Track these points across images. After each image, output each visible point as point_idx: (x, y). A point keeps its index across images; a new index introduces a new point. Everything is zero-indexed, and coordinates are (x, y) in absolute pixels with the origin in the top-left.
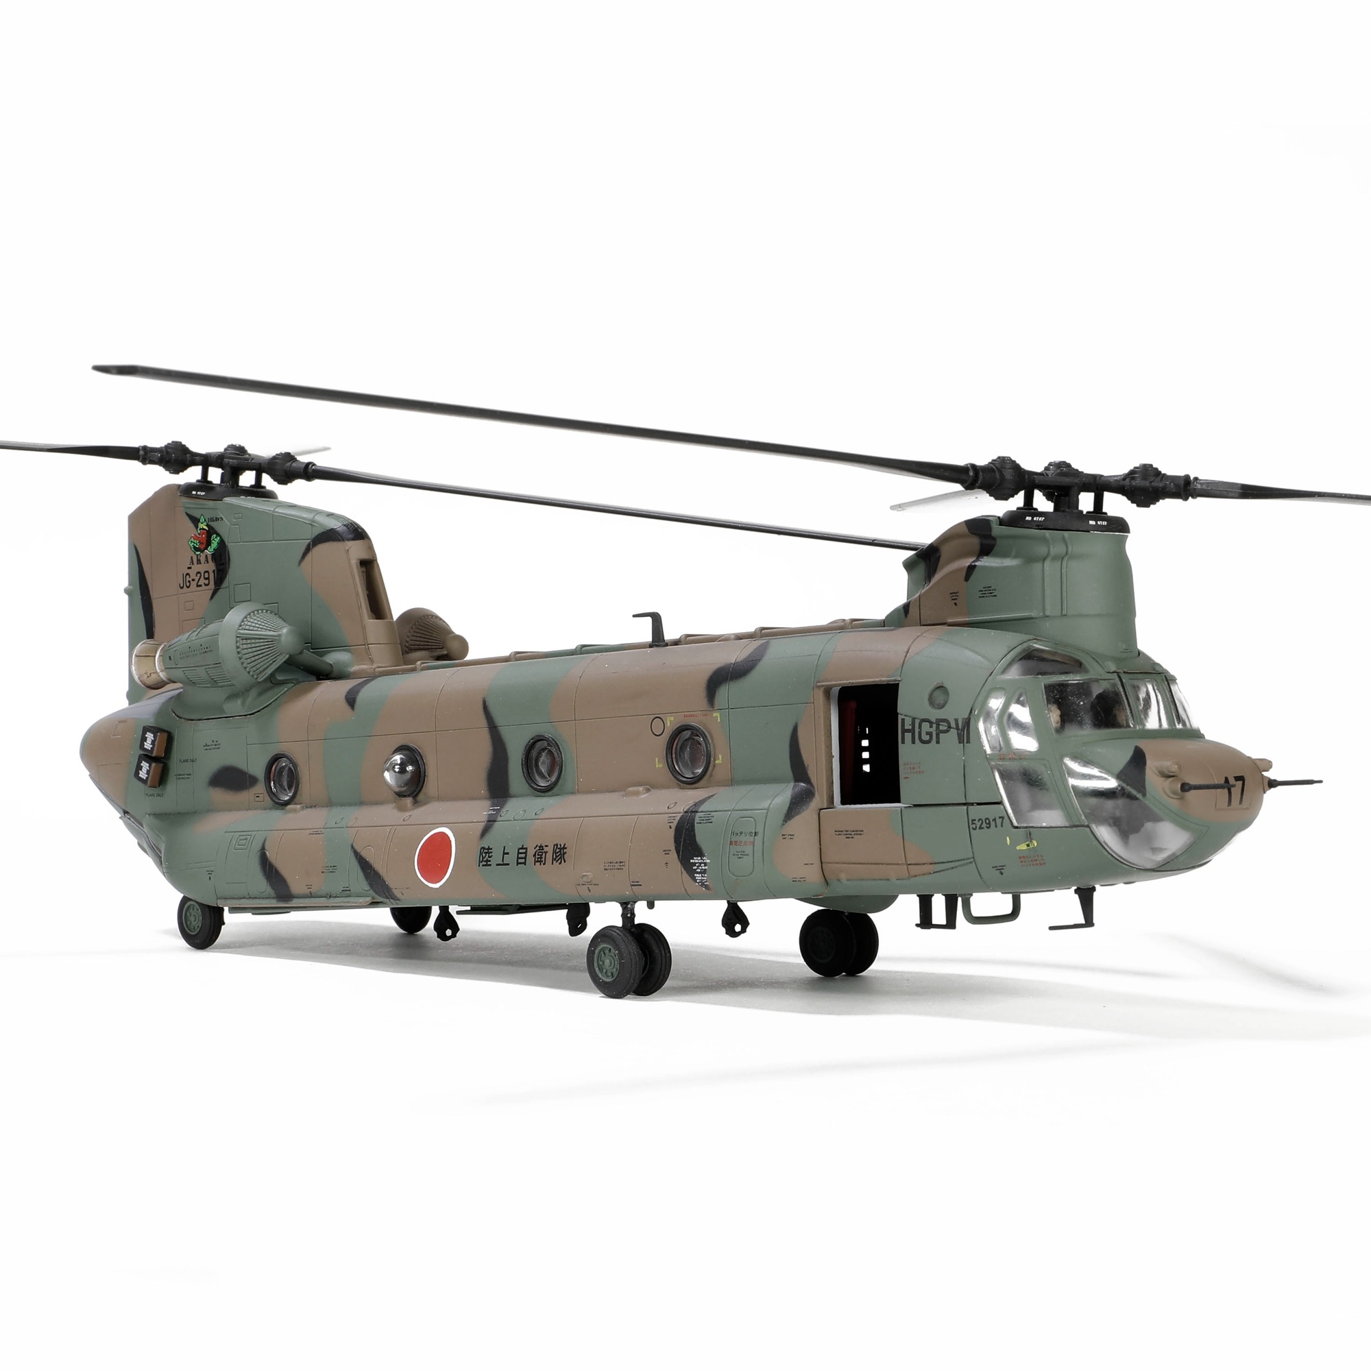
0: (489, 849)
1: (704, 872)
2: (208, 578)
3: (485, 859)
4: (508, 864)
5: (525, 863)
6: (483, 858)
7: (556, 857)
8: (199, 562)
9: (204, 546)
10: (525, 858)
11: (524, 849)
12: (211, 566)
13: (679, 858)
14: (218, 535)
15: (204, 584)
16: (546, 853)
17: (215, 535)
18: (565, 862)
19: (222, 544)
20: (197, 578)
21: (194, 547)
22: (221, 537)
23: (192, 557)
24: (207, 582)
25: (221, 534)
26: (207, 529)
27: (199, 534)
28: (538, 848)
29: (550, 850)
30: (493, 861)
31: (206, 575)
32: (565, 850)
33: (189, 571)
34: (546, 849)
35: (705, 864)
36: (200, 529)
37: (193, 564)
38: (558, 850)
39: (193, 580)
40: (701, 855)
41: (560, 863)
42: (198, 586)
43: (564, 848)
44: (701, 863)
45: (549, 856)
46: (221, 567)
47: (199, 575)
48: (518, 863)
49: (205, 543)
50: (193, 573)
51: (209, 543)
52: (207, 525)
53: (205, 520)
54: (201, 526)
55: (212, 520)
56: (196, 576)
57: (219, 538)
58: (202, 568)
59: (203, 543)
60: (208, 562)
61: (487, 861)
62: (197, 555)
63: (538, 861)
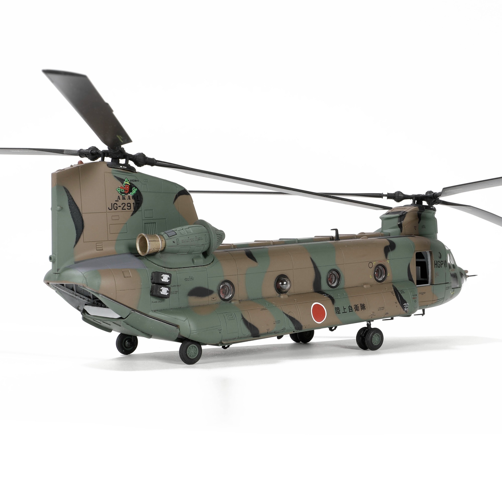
0: (338, 308)
1: (407, 307)
2: (130, 206)
3: (338, 311)
4: (346, 312)
5: (352, 311)
6: (337, 311)
7: (362, 308)
8: (124, 198)
9: (127, 192)
10: (352, 309)
11: (350, 306)
12: (132, 201)
13: (400, 304)
14: (136, 187)
15: (128, 209)
16: (358, 307)
17: (134, 188)
18: (365, 309)
19: (138, 191)
20: (122, 206)
21: (121, 192)
22: (137, 188)
23: (119, 196)
24: (129, 208)
25: (137, 187)
26: (130, 185)
27: (124, 186)
28: (355, 306)
29: (359, 306)
30: (341, 312)
31: (129, 205)
32: (364, 306)
33: (116, 202)
34: (358, 306)
35: (408, 305)
36: (125, 184)
37: (120, 199)
38: (362, 306)
39: (120, 206)
40: (406, 302)
41: (364, 310)
42: (122, 209)
43: (364, 305)
44: (406, 305)
45: (360, 308)
46: (138, 202)
47: (124, 205)
48: (350, 312)
49: (128, 191)
50: (119, 203)
51: (130, 191)
52: (130, 183)
53: (128, 181)
54: (125, 182)
55: (133, 180)
56: (122, 204)
57: (136, 189)
58: (126, 201)
59: (127, 191)
60: (130, 199)
61: (339, 312)
62: (123, 196)
63: (356, 310)
